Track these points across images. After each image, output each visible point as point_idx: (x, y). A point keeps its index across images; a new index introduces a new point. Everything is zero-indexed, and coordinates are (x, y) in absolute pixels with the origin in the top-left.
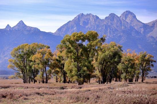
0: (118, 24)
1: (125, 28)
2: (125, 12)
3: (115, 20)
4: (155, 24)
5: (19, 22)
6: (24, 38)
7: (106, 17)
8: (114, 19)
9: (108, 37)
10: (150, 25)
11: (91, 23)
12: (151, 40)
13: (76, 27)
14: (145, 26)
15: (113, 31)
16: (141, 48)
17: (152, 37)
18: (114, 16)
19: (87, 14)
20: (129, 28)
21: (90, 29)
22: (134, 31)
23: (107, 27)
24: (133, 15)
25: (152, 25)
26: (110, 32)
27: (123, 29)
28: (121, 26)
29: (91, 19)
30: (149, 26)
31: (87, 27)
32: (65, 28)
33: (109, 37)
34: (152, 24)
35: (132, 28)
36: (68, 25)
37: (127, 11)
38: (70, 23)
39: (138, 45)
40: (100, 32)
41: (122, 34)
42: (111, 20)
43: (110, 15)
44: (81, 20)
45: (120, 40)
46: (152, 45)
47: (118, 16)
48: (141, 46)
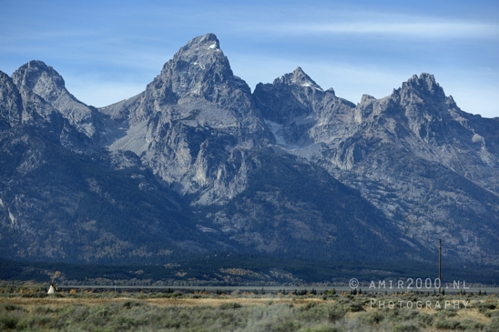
0: (6, 102)
1: (35, 118)
2: (25, 66)
4: (128, 113)
10: (112, 114)
12: (127, 163)
14: (96, 115)
16: (98, 190)
17: (130, 154)
20: (48, 119)
22: (65, 131)
24: (55, 77)
25: (118, 113)
27: (29, 121)
28: (20, 110)
30: (108, 117)
34: (121, 113)
35: (58, 118)
37: (33, 63)
39: (89, 180)
41: (25, 139)
45: (20, 160)
46: (133, 180)
47: (6, 75)
48: (99, 184)
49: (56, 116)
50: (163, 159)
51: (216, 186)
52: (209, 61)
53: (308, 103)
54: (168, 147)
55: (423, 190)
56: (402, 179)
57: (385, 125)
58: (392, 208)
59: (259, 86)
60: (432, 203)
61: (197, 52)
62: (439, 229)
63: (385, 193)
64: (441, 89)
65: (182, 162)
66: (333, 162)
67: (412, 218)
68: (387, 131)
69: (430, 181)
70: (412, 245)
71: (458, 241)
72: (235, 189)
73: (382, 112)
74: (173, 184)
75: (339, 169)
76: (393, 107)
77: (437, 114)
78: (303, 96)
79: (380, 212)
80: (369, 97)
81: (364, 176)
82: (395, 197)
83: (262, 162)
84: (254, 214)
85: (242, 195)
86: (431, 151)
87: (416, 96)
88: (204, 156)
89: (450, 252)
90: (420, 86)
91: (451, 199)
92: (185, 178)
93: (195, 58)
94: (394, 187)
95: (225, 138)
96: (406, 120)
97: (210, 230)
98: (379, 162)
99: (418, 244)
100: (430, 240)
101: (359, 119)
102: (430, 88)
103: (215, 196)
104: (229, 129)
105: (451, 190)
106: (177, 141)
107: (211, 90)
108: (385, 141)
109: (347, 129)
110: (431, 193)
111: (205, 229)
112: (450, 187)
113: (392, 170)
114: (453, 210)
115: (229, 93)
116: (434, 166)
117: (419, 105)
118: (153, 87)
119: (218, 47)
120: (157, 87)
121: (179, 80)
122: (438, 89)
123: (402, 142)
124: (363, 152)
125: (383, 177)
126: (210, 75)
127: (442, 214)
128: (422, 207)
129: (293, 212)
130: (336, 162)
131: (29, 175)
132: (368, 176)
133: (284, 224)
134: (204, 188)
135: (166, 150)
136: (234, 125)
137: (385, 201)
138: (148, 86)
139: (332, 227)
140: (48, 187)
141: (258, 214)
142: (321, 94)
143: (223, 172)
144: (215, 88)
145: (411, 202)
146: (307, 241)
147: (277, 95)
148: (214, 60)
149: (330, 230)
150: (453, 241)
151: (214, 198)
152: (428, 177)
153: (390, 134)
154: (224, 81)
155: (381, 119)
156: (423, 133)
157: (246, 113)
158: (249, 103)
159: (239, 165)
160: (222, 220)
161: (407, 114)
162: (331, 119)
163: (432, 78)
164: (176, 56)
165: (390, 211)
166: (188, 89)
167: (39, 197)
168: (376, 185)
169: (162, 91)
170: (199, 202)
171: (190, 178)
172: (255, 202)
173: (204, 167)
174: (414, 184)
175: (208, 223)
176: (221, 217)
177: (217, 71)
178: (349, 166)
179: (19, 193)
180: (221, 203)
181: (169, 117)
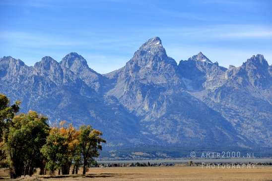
0: (56, 74)
1: (69, 82)
2: (68, 55)
3: (51, 67)
4: (118, 76)
7: (37, 63)
8: (49, 67)
9: (39, 97)
10: (110, 77)
12: (112, 102)
14: (102, 78)
15: (48, 86)
16: (94, 115)
17: (113, 98)
18: (50, 62)
19: (4, 57)
20: (75, 82)
21: (8, 82)
22: (83, 87)
23: (37, 79)
24: (82, 60)
25: (113, 77)
26: (43, 88)
27: (66, 83)
28: (62, 78)
30: (108, 79)
33: (42, 97)
34: (114, 76)
35: (80, 82)
37: (72, 54)
39: (90, 111)
40: (27, 87)
41: (62, 92)
42: (45, 68)
43: (43, 59)
45: (59, 102)
46: (113, 110)
47: (56, 61)
48: (95, 113)
49: (78, 80)
50: (130, 99)
51: (153, 112)
52: (156, 51)
53: (204, 69)
54: (132, 94)
55: (252, 112)
56: (242, 107)
57: (237, 80)
58: (236, 121)
59: (181, 62)
60: (255, 118)
61: (150, 46)
62: (257, 131)
63: (234, 114)
64: (266, 62)
65: (138, 100)
66: (212, 99)
67: (245, 126)
68: (237, 83)
69: (256, 107)
70: (242, 139)
71: (265, 136)
72: (161, 114)
73: (236, 74)
74: (133, 111)
75: (214, 102)
76: (242, 72)
77: (264, 74)
78: (202, 66)
79: (230, 123)
80: (232, 66)
81: (225, 106)
82: (238, 115)
83: (174, 100)
84: (168, 125)
85: (163, 116)
86: (259, 92)
87: (253, 66)
88: (148, 98)
89: (261, 142)
90: (256, 61)
91: (264, 116)
92: (139, 108)
93: (149, 49)
94: (238, 111)
95: (160, 88)
96: (248, 77)
97: (146, 133)
98: (232, 98)
99: (246, 138)
100: (251, 136)
101: (226, 77)
102: (261, 62)
103: (152, 117)
104: (162, 84)
105: (265, 112)
106: (136, 91)
107: (156, 65)
108: (236, 88)
109: (221, 82)
110: (255, 113)
111: (144, 133)
112: (264, 110)
113: (238, 102)
114: (265, 121)
115: (165, 66)
116: (258, 100)
117: (254, 70)
118: (129, 64)
119: (161, 43)
120: (131, 64)
121: (141, 60)
122: (265, 62)
123: (245, 89)
124: (225, 94)
125: (234, 106)
126: (156, 58)
127: (259, 124)
128: (251, 120)
129: (186, 124)
130: (213, 99)
131: (63, 109)
132: (226, 105)
133: (181, 130)
134: (147, 113)
135: (131, 95)
136: (165, 82)
137: (233, 118)
138: (127, 63)
139: (204, 131)
140: (71, 115)
141: (170, 126)
142: (210, 65)
143: (156, 105)
144: (158, 64)
145: (246, 118)
146: (191, 138)
147: (190, 66)
148: (158, 50)
149: (203, 132)
150: (263, 136)
151: (151, 118)
152: (255, 105)
153: (239, 85)
154: (163, 60)
155: (235, 77)
156: (256, 84)
157: (172, 76)
158: (174, 71)
159: (163, 102)
160: (153, 128)
161: (248, 75)
162: (214, 77)
163: (262, 57)
164: (140, 48)
165: (235, 123)
166: (146, 64)
167: (67, 120)
168: (230, 110)
169: (133, 65)
170: (144, 120)
171: (142, 108)
172: (168, 120)
173: (148, 103)
174: (248, 109)
175: (146, 130)
176: (152, 127)
177: (159, 56)
178: (219, 101)
179: (58, 118)
180: (154, 120)
181: (135, 79)
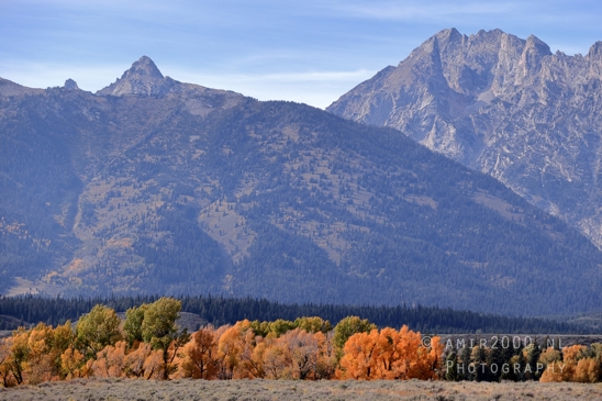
5: (136, 64)
6: (193, 138)
11: (502, 77)
13: (431, 98)
29: (501, 58)
31: (483, 97)
32: (367, 103)
36: (380, 85)
38: (392, 76)
44: (450, 61)
